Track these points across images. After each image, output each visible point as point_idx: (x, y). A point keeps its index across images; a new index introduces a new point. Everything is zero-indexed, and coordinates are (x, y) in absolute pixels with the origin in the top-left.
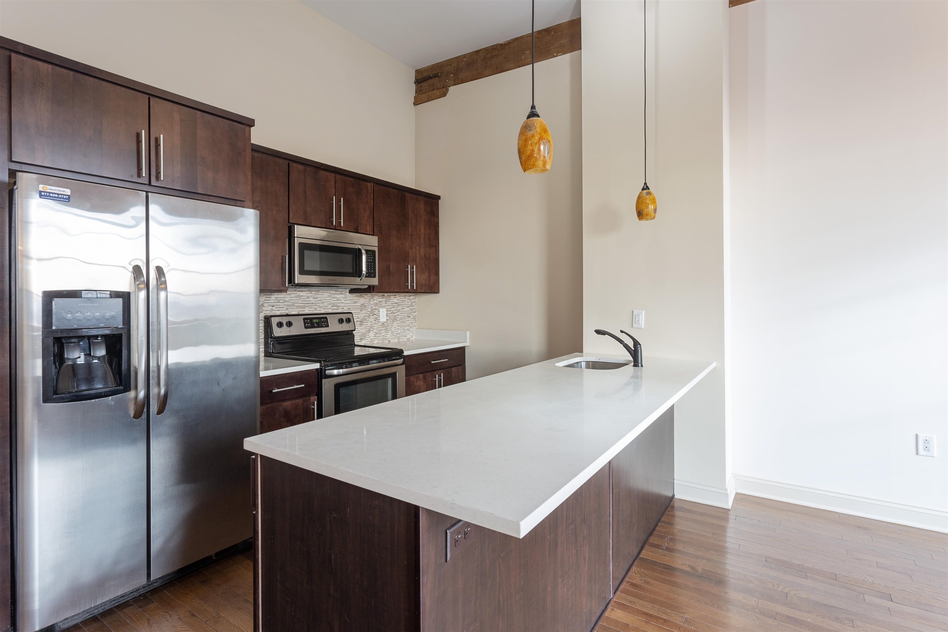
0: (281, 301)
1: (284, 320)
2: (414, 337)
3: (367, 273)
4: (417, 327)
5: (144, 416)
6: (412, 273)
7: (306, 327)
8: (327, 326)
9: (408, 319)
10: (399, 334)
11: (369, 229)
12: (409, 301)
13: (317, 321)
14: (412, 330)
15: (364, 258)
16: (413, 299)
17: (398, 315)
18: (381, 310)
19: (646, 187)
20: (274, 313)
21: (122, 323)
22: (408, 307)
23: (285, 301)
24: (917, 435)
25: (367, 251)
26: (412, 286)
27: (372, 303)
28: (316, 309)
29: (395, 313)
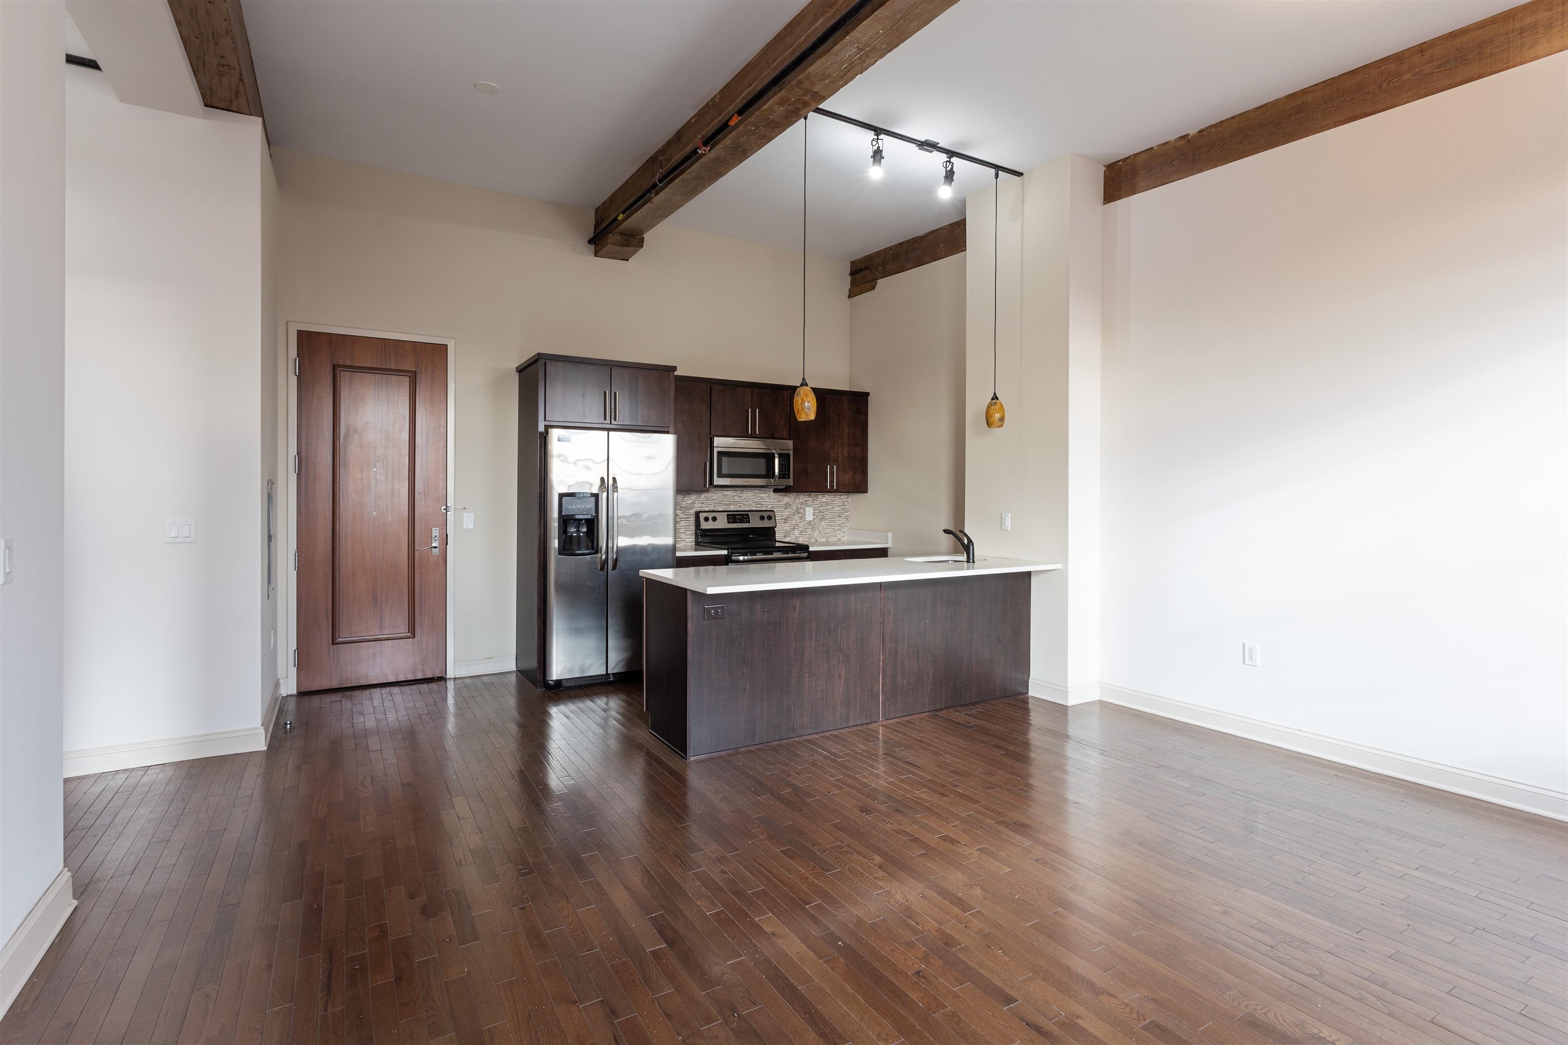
0: (709, 499)
1: (710, 516)
2: (846, 538)
3: (779, 474)
4: (849, 527)
5: (605, 570)
6: (831, 474)
7: (729, 522)
8: (749, 522)
9: (838, 518)
10: (827, 533)
11: (785, 434)
12: (840, 500)
13: (740, 517)
14: (843, 530)
15: (777, 461)
16: (845, 498)
17: (827, 514)
18: (807, 509)
19: (995, 397)
20: (703, 509)
21: (594, 512)
22: (838, 506)
23: (713, 499)
24: (1244, 644)
25: (780, 455)
26: (832, 485)
27: (797, 501)
28: (740, 507)
29: (823, 512)
